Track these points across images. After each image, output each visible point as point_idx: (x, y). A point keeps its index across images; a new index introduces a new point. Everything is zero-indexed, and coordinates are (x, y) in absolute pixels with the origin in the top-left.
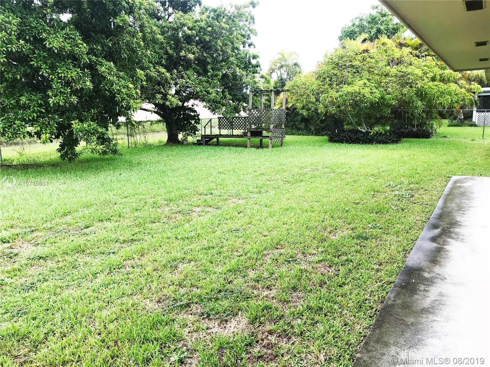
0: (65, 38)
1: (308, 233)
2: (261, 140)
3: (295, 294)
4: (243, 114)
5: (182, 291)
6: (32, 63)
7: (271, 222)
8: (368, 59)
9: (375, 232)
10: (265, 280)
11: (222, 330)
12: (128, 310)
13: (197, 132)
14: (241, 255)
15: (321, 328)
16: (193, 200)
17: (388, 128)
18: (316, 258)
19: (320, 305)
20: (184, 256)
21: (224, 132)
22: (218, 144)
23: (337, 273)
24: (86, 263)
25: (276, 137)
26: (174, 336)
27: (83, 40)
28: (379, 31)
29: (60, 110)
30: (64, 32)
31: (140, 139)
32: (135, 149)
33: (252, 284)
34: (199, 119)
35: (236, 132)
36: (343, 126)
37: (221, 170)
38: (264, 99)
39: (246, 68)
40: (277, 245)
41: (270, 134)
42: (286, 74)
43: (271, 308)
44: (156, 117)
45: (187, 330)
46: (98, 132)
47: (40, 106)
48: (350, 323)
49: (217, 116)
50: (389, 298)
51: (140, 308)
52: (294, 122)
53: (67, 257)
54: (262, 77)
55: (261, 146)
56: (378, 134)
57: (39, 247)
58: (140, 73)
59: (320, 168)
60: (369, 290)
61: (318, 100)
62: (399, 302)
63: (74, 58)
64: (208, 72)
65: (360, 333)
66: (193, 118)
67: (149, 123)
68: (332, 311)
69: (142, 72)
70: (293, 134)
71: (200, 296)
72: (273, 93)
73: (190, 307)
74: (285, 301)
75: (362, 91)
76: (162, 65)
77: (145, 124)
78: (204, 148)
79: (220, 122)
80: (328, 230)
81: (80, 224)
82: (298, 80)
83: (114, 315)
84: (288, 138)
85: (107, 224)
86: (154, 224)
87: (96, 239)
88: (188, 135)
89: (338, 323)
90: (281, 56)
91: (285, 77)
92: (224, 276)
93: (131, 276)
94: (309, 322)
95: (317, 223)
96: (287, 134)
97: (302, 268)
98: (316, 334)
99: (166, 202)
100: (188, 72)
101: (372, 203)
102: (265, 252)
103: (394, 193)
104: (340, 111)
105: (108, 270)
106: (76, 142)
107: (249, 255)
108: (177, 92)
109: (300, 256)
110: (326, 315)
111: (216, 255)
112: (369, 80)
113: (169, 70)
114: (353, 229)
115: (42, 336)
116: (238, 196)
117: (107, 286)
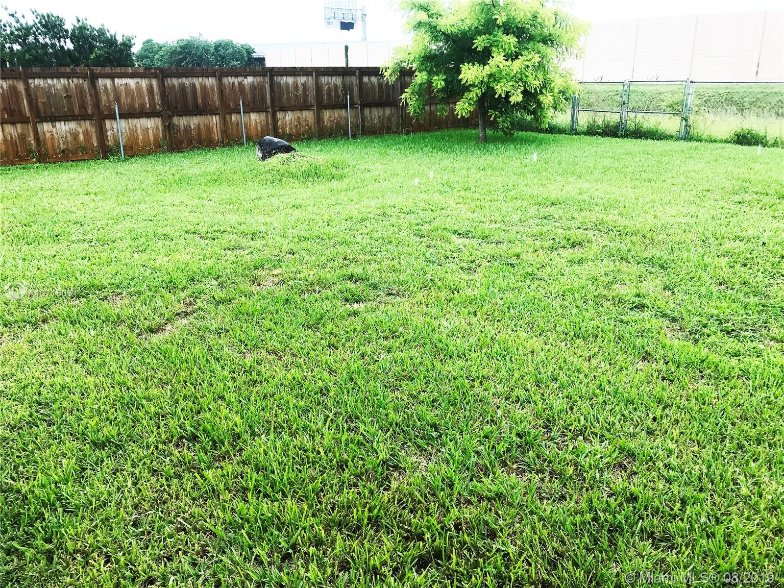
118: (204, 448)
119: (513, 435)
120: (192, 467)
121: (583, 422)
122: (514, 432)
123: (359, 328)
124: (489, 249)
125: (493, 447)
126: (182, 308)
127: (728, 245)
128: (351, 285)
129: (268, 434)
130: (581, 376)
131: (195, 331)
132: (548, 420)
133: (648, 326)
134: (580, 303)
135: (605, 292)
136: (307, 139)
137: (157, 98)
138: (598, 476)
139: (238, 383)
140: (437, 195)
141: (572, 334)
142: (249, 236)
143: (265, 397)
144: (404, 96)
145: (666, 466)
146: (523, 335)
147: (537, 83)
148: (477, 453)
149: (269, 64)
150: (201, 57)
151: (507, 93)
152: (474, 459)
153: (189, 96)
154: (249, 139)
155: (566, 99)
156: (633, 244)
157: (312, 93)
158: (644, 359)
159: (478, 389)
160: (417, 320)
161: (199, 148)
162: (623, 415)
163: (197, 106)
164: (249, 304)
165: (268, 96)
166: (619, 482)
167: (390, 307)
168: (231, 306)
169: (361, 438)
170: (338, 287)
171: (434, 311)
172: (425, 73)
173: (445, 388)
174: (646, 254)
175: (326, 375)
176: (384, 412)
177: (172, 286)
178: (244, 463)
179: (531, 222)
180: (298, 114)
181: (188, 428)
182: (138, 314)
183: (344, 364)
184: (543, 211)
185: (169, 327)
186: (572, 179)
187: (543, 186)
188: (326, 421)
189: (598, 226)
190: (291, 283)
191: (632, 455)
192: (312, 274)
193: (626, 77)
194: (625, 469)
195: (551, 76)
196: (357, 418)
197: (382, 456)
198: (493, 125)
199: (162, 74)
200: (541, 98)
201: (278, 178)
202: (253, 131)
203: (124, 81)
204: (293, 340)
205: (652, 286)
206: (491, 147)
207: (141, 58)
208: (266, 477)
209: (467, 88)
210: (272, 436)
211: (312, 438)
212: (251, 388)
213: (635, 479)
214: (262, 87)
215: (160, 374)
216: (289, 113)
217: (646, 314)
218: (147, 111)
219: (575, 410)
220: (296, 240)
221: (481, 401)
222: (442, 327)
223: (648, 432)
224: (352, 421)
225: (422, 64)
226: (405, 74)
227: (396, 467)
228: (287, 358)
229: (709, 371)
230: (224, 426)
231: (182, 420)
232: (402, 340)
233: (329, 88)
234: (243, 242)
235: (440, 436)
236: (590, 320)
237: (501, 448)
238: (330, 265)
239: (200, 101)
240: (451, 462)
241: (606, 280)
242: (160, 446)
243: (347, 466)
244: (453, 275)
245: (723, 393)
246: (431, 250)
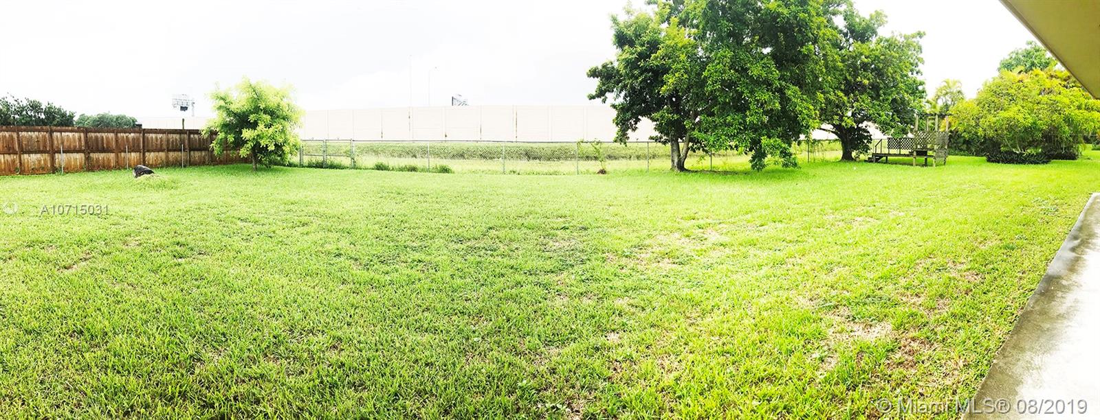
0: (763, 67)
1: (959, 243)
2: (926, 159)
3: (942, 301)
4: (910, 135)
5: (833, 293)
6: (738, 88)
7: (927, 233)
8: (1022, 88)
9: (1020, 242)
10: (914, 288)
11: (865, 334)
12: (782, 303)
13: (868, 151)
14: (894, 264)
15: (962, 334)
16: (857, 210)
17: (1040, 150)
18: (964, 267)
19: (964, 312)
20: (840, 260)
21: (893, 151)
22: (886, 162)
23: (982, 281)
24: (755, 255)
25: (939, 157)
26: (819, 334)
27: (777, 68)
28: (1033, 64)
29: (755, 128)
30: (763, 62)
31: (818, 155)
32: (813, 164)
33: (902, 290)
34: (871, 139)
35: (904, 152)
36: (1000, 148)
37: (886, 185)
38: (929, 123)
39: (913, 93)
40: (930, 255)
41: (934, 154)
42: (950, 100)
43: (916, 315)
44: (835, 137)
45: (832, 330)
46: (781, 147)
47: (740, 124)
48: (991, 329)
49: (886, 137)
50: (1029, 305)
51: (793, 302)
52: (957, 143)
53: (741, 248)
54: (928, 102)
55: (926, 165)
56: (1030, 155)
57: (723, 236)
58: (820, 96)
59: (977, 185)
60: (1011, 297)
61: (977, 125)
62: (1037, 308)
63: (768, 84)
64: (880, 96)
65: (1000, 339)
66: (866, 137)
67: (827, 142)
68: (975, 317)
69: (822, 95)
70: (957, 155)
71: (848, 299)
72: (937, 116)
73: (838, 308)
74: (931, 308)
75: (1017, 117)
76: (841, 90)
77: (823, 142)
78: (874, 165)
79: (889, 142)
80: (979, 241)
81: (757, 223)
82: (960, 106)
83: (769, 304)
84: (951, 158)
85: (780, 226)
86: (818, 229)
87: (767, 236)
88: (861, 153)
89: (979, 329)
90: (946, 84)
91: (949, 103)
92: (875, 282)
93: (790, 272)
94: (952, 328)
95: (970, 235)
96: (949, 154)
97: (951, 276)
98: (957, 341)
99: (831, 211)
100: (863, 96)
101: (1020, 216)
102: (918, 261)
103: (1040, 208)
104: (998, 135)
105: (772, 264)
106: (764, 155)
107: (901, 264)
108: (853, 115)
109: (950, 265)
110: (968, 322)
111: (870, 262)
112: (1023, 107)
113: (847, 94)
114: (1001, 240)
115: (710, 307)
116: (899, 208)
117: (768, 278)
118: (85, 339)
119: (271, 337)
120: (79, 351)
121: (312, 324)
122: (272, 335)
123: (180, 274)
124: (258, 228)
125: (259, 345)
126: (83, 256)
127: (378, 219)
128: (178, 248)
129: (123, 334)
130: (310, 298)
131: (89, 269)
132: (292, 326)
133: (343, 265)
134: (308, 256)
135: (321, 249)
136: (161, 167)
137: (83, 143)
138: (322, 355)
139: (109, 302)
140: (230, 198)
141: (304, 274)
142: (125, 218)
143: (124, 311)
144: (212, 145)
145: (358, 342)
146: (277, 276)
147: (281, 140)
148: (249, 350)
149: (143, 127)
150: (109, 123)
151: (266, 145)
152: (247, 354)
153: (100, 142)
154: (130, 166)
155: (297, 149)
156: (334, 222)
157: (164, 143)
158: (343, 283)
159: (250, 310)
160: (216, 270)
161: (103, 170)
162: (334, 317)
163: (104, 147)
164: (121, 256)
165: (141, 145)
166: (333, 356)
167: (200, 261)
168: (110, 256)
169: (178, 341)
170: (170, 248)
171: (226, 264)
172: (223, 133)
173: (231, 310)
174: (340, 227)
175: (160, 300)
176: (193, 325)
177: (79, 244)
178: (107, 350)
179: (281, 213)
180: (157, 154)
181: (78, 326)
182: (59, 258)
183: (170, 295)
184: (287, 207)
185: (74, 266)
186: (301, 190)
187: (287, 194)
188: (157, 328)
189: (316, 214)
190: (145, 245)
191: (340, 339)
192: (157, 241)
193: (324, 137)
194: (336, 348)
195: (288, 137)
196: (176, 328)
197: (190, 352)
198: (260, 162)
199: (86, 131)
200: (284, 148)
201: (144, 187)
202: (132, 163)
203: (67, 134)
204: (143, 278)
205: (344, 244)
206: (259, 173)
207: (78, 123)
208: (119, 360)
209: (245, 142)
210: (125, 335)
211: (149, 338)
212: (116, 305)
213: (343, 353)
214: (138, 139)
215: (67, 293)
216: (152, 153)
217: (342, 259)
218: (77, 149)
219: (307, 318)
220: (150, 221)
221: (252, 318)
222: (230, 274)
223: (348, 325)
224: (173, 330)
225: (222, 128)
226: (213, 134)
227: (199, 360)
228: (139, 289)
229: (375, 284)
230: (99, 326)
231: (76, 321)
232: (206, 281)
233: (173, 141)
234: (121, 221)
235: (227, 340)
236: (314, 265)
237: (263, 346)
238: (166, 236)
239: (105, 145)
240: (233, 356)
241: (321, 242)
242: (62, 336)
243: (167, 358)
244: (237, 242)
245: (383, 294)
246: (225, 229)
